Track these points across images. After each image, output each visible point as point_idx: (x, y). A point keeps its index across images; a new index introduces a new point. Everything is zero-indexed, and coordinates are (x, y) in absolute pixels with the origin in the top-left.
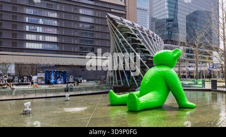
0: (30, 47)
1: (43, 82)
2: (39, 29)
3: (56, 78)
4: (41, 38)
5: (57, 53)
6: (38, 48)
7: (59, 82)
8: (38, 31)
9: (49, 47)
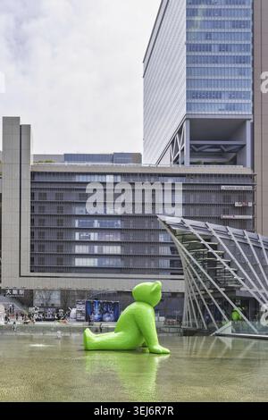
0: (81, 265)
1: (83, 318)
2: (94, 236)
3: (102, 312)
4: (96, 249)
5: (121, 273)
6: (92, 265)
7: (107, 319)
8: (92, 239)
9: (108, 263)
